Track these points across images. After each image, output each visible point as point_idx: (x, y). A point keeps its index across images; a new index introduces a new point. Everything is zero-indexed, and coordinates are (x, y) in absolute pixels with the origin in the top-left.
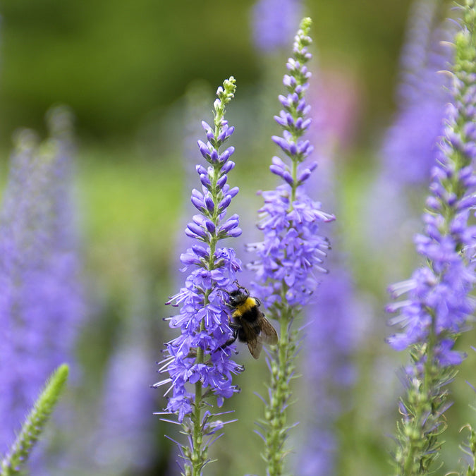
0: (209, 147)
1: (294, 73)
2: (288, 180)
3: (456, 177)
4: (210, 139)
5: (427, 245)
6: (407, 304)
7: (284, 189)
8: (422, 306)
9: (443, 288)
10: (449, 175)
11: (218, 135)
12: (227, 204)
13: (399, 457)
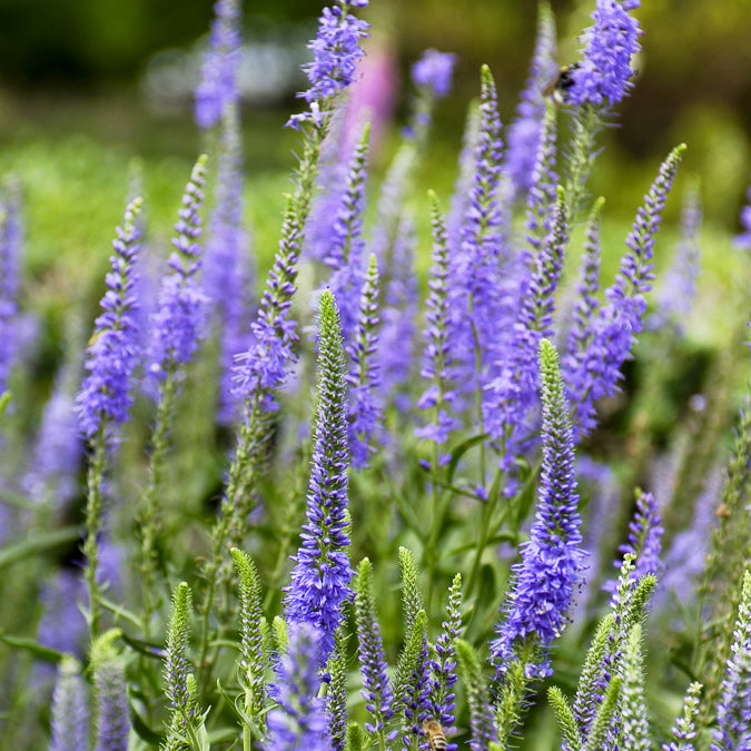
0: (122, 246)
1: (192, 194)
2: (180, 271)
3: (280, 287)
4: (122, 240)
5: (259, 330)
6: (243, 368)
7: (178, 278)
8: (253, 370)
9: (267, 359)
10: (275, 285)
11: (128, 237)
12: (131, 286)
13: (232, 469)
